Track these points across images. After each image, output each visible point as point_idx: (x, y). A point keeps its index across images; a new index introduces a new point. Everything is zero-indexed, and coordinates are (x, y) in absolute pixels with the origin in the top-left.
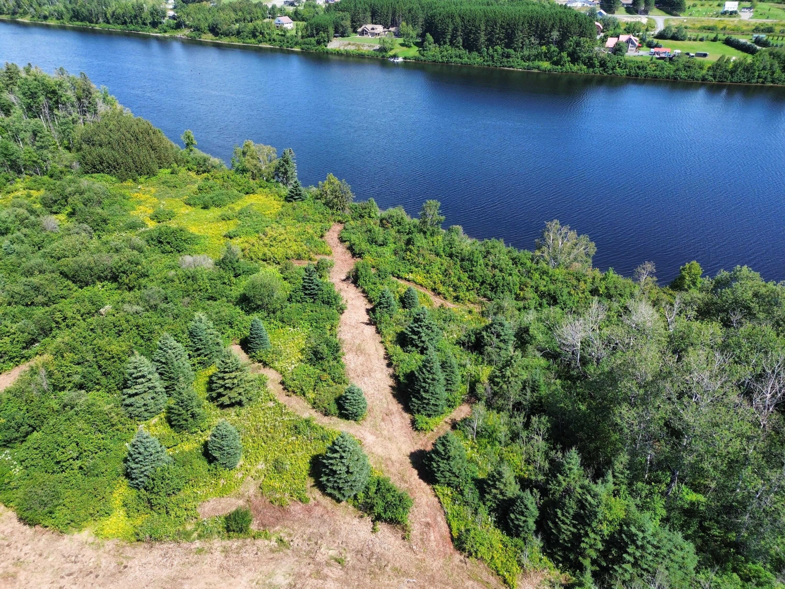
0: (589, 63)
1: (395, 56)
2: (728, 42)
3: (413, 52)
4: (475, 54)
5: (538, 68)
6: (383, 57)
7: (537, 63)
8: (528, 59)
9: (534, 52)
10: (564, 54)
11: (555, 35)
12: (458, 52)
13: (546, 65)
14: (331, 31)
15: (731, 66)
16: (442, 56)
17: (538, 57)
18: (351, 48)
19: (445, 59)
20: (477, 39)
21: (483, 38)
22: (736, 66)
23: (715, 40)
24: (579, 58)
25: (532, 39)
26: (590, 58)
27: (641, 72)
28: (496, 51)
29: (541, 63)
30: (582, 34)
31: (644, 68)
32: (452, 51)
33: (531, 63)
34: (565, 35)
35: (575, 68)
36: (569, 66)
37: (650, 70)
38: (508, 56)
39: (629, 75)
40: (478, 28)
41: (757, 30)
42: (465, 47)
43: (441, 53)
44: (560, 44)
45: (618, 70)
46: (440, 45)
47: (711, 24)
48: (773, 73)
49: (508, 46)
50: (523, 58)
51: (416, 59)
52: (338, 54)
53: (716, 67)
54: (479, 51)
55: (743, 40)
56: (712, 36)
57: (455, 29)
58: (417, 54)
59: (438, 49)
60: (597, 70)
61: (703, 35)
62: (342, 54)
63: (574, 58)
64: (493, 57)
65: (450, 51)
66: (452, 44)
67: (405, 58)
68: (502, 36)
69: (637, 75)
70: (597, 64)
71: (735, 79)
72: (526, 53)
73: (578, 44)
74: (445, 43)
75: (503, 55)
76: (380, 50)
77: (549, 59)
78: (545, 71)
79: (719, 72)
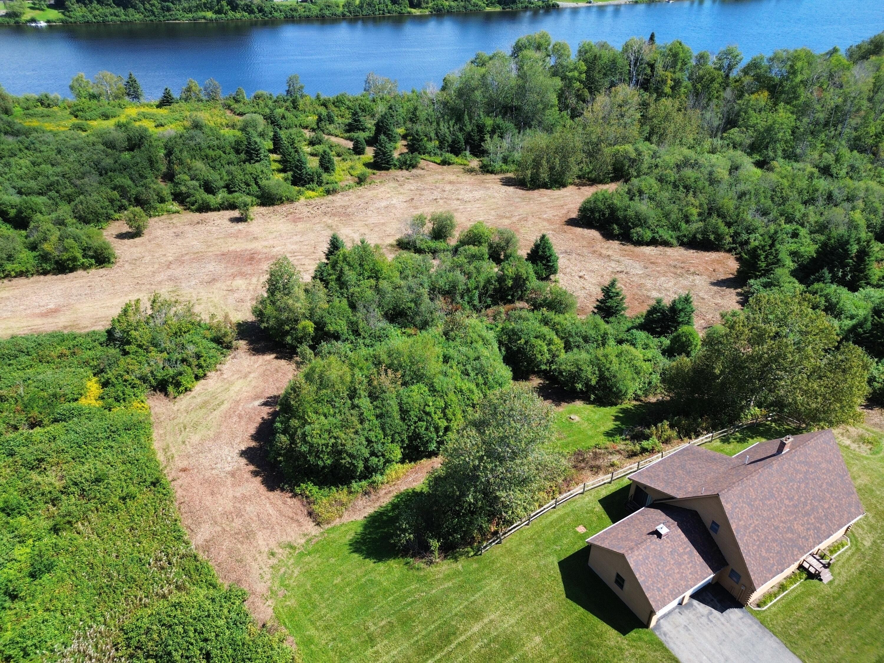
0: (249, 9)
1: (33, 20)
3: (53, 14)
4: (131, 10)
5: (204, 18)
6: (17, 22)
7: (200, 14)
8: (190, 11)
9: (194, 3)
12: (111, 10)
13: (209, 15)
16: (95, 16)
17: (198, 8)
19: (99, 19)
24: (238, 6)
26: (248, 5)
27: (294, 14)
28: (153, 5)
29: (203, 14)
31: (295, 10)
32: (103, 10)
33: (194, 14)
35: (238, 15)
36: (231, 14)
37: (301, 10)
38: (169, 9)
39: (287, 17)
42: (118, 5)
43: (91, 12)
45: (276, 14)
46: (86, 5)
48: (387, 6)
50: (184, 10)
51: (62, 21)
53: (348, 4)
54: (134, 7)
59: (84, 9)
60: (258, 15)
63: (234, 6)
64: (152, 11)
65: (99, 10)
67: (48, 22)
69: (293, 17)
70: (256, 10)
71: (364, 13)
72: (185, 5)
75: (162, 8)
76: (8, 15)
77: (211, 9)
78: (211, 20)
79: (352, 9)
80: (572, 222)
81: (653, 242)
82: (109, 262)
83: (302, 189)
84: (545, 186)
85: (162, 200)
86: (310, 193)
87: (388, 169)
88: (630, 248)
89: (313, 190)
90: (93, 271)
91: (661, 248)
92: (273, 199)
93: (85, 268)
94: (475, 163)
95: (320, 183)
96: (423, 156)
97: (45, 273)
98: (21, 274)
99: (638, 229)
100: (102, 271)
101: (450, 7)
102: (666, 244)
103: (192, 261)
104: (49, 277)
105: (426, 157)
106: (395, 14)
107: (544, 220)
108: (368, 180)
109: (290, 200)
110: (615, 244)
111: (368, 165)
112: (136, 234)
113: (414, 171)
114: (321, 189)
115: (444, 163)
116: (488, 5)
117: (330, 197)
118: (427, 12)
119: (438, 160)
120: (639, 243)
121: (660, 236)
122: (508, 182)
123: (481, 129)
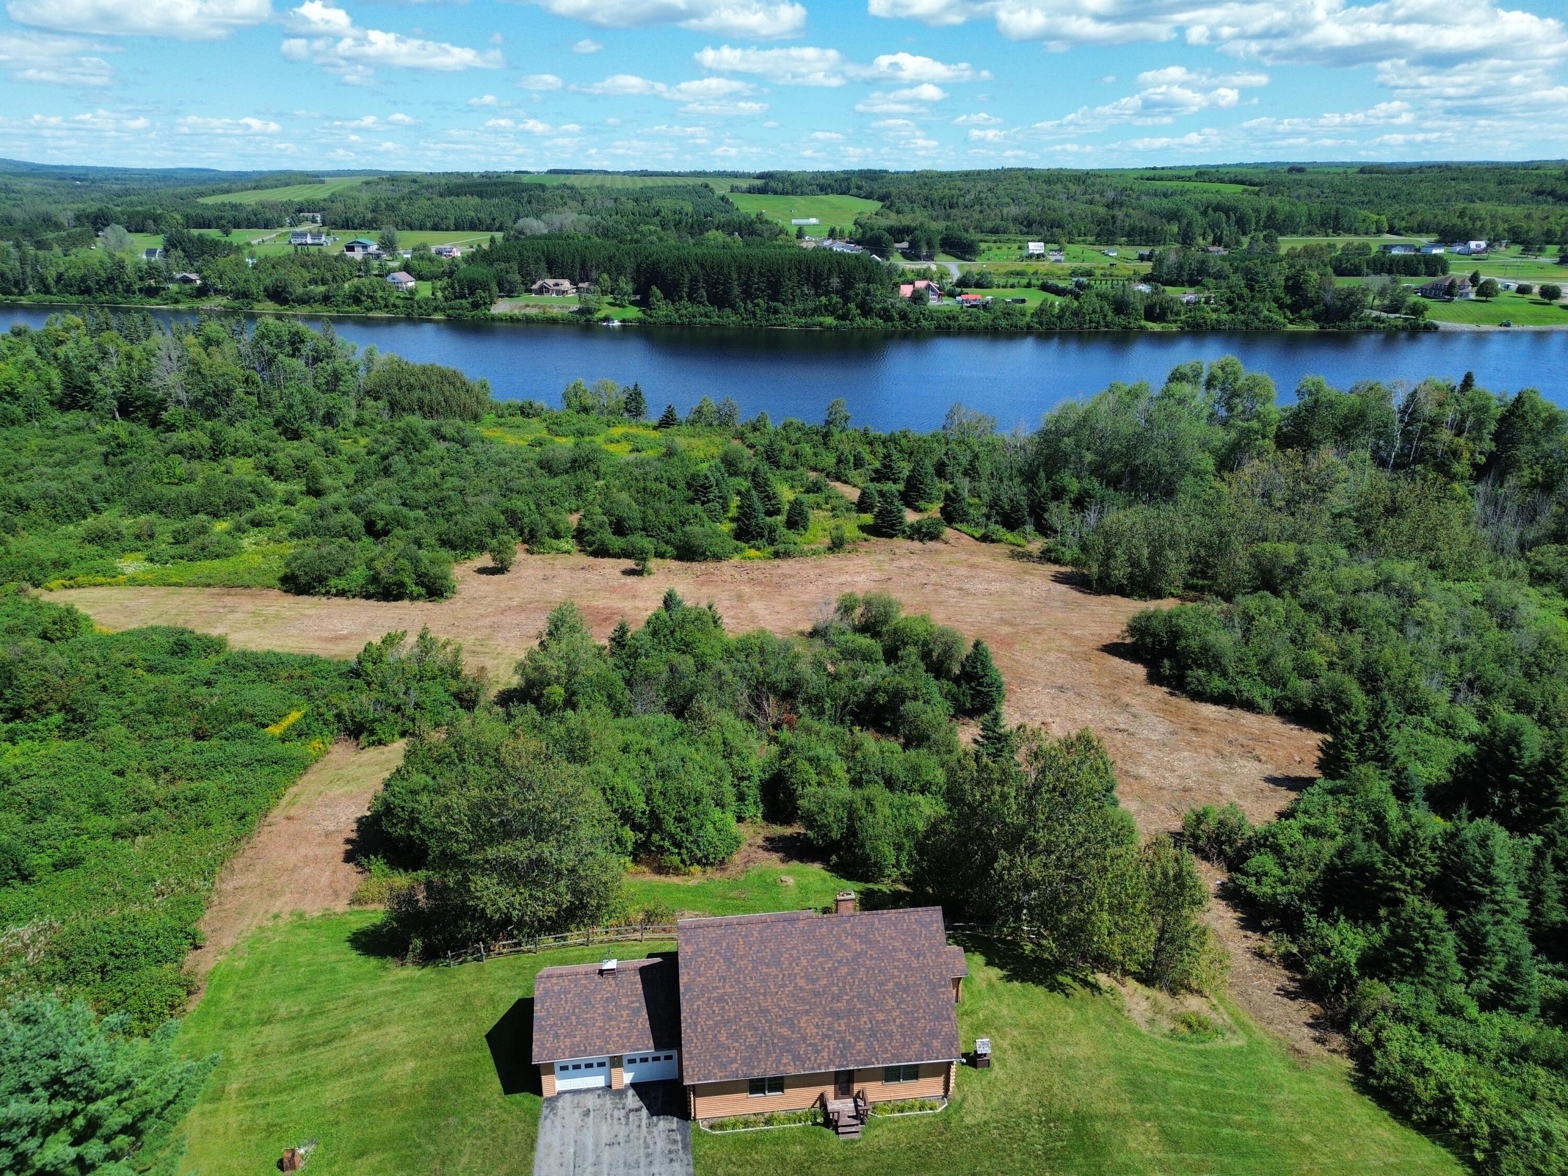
0: (886, 315)
1: (607, 319)
2: (1045, 287)
3: (633, 312)
4: (728, 311)
5: (821, 325)
6: (588, 320)
7: (817, 319)
8: (804, 314)
9: (811, 305)
10: (852, 306)
11: (835, 282)
12: (702, 309)
13: (829, 320)
14: (495, 288)
15: (1056, 311)
16: (680, 316)
17: (816, 311)
18: (533, 312)
19: (686, 320)
20: (728, 291)
21: (737, 291)
22: (1063, 310)
23: (1029, 286)
24: (871, 309)
25: (805, 289)
26: (885, 310)
27: (952, 323)
28: (758, 305)
29: (821, 319)
30: (869, 281)
31: (954, 318)
32: (692, 309)
33: (808, 320)
34: (848, 283)
35: (869, 323)
36: (859, 321)
37: (963, 319)
38: (776, 312)
39: (938, 327)
40: (728, 277)
41: (1074, 273)
42: (712, 304)
43: (677, 311)
44: (843, 293)
45: (924, 323)
46: (673, 302)
47: (1018, 269)
48: (1105, 316)
49: (773, 298)
50: (796, 313)
51: (640, 321)
52: (512, 319)
53: (1040, 312)
54: (733, 307)
55: (1062, 284)
56: (1024, 281)
57: (694, 280)
58: (641, 315)
59: (671, 307)
60: (897, 324)
61: (1012, 281)
62: (518, 320)
63: (866, 311)
64: (754, 314)
65: (688, 308)
66: (691, 299)
67: (623, 321)
68: (763, 286)
69: (949, 327)
70: (896, 316)
71: (1065, 325)
72: (800, 306)
73: (868, 293)
74: (681, 298)
75: (768, 310)
76: (581, 312)
77: (833, 313)
78: (829, 328)
79: (1045, 319)
80: (1113, 649)
81: (1225, 699)
82: (441, 595)
83: (743, 545)
84: (1121, 591)
85: (557, 536)
86: (753, 552)
87: (891, 536)
88: (1184, 703)
89: (758, 549)
90: (419, 604)
91: (1237, 712)
92: (694, 553)
93: (412, 598)
94: (1037, 545)
95: (772, 541)
96: (958, 526)
97: (368, 597)
98: (342, 593)
99: (1201, 673)
100: (429, 605)
101: (1218, 322)
102: (1250, 706)
103: (535, 610)
104: (372, 602)
105: (964, 527)
106: (1115, 329)
107: (1071, 637)
108: (847, 547)
109: (717, 558)
110: (1159, 692)
111: (863, 528)
112: (499, 570)
113: (930, 544)
114: (771, 549)
115: (985, 539)
116: (1292, 322)
117: (777, 562)
118: (1174, 328)
119: (978, 534)
120: (1199, 696)
121: (1238, 691)
122: (1060, 579)
123: (1058, 494)
